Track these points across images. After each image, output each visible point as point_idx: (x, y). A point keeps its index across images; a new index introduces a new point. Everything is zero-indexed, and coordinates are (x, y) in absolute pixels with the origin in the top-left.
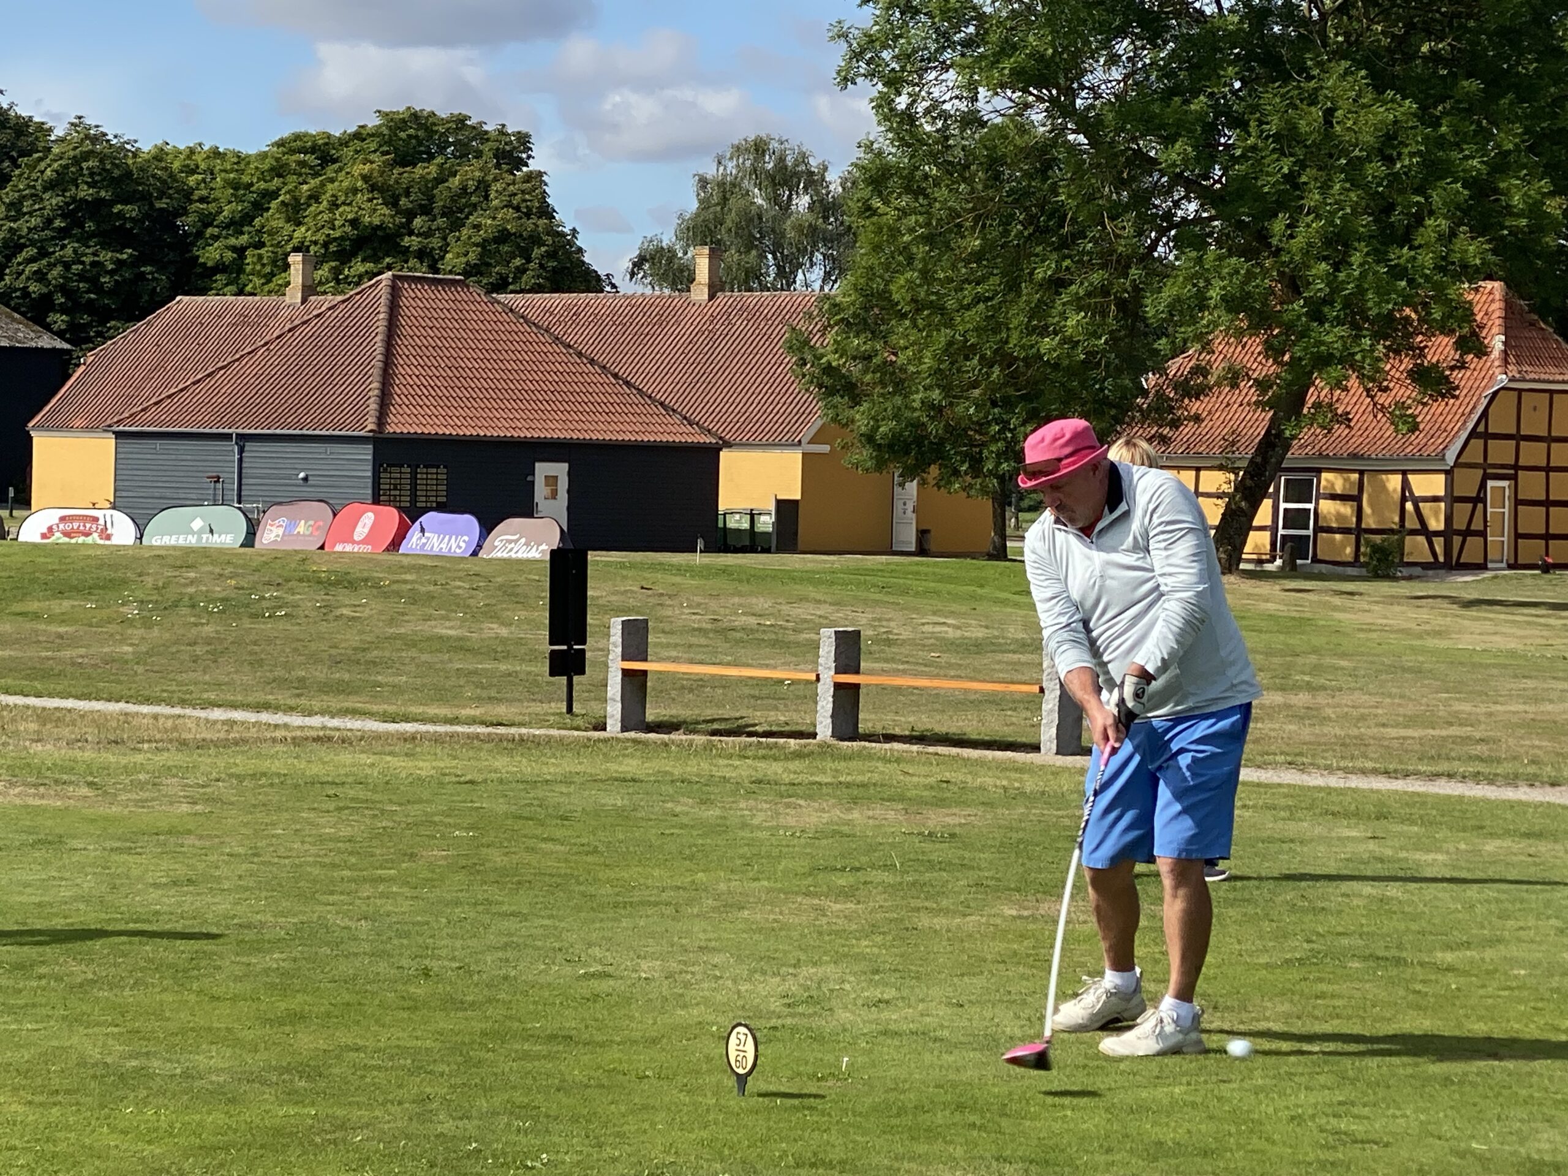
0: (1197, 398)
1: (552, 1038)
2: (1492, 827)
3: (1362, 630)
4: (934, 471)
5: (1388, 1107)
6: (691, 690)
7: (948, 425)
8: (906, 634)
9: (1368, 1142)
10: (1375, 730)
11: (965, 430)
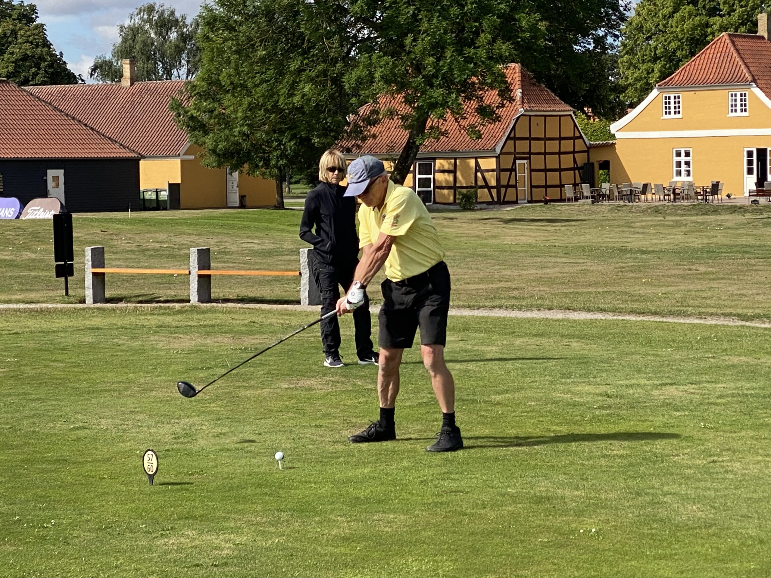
0: (374, 126)
1: (57, 461)
2: (519, 332)
3: (457, 237)
4: (246, 166)
5: (468, 474)
6: (127, 281)
7: (252, 143)
8: (234, 248)
9: (458, 492)
10: (464, 286)
11: (261, 145)
